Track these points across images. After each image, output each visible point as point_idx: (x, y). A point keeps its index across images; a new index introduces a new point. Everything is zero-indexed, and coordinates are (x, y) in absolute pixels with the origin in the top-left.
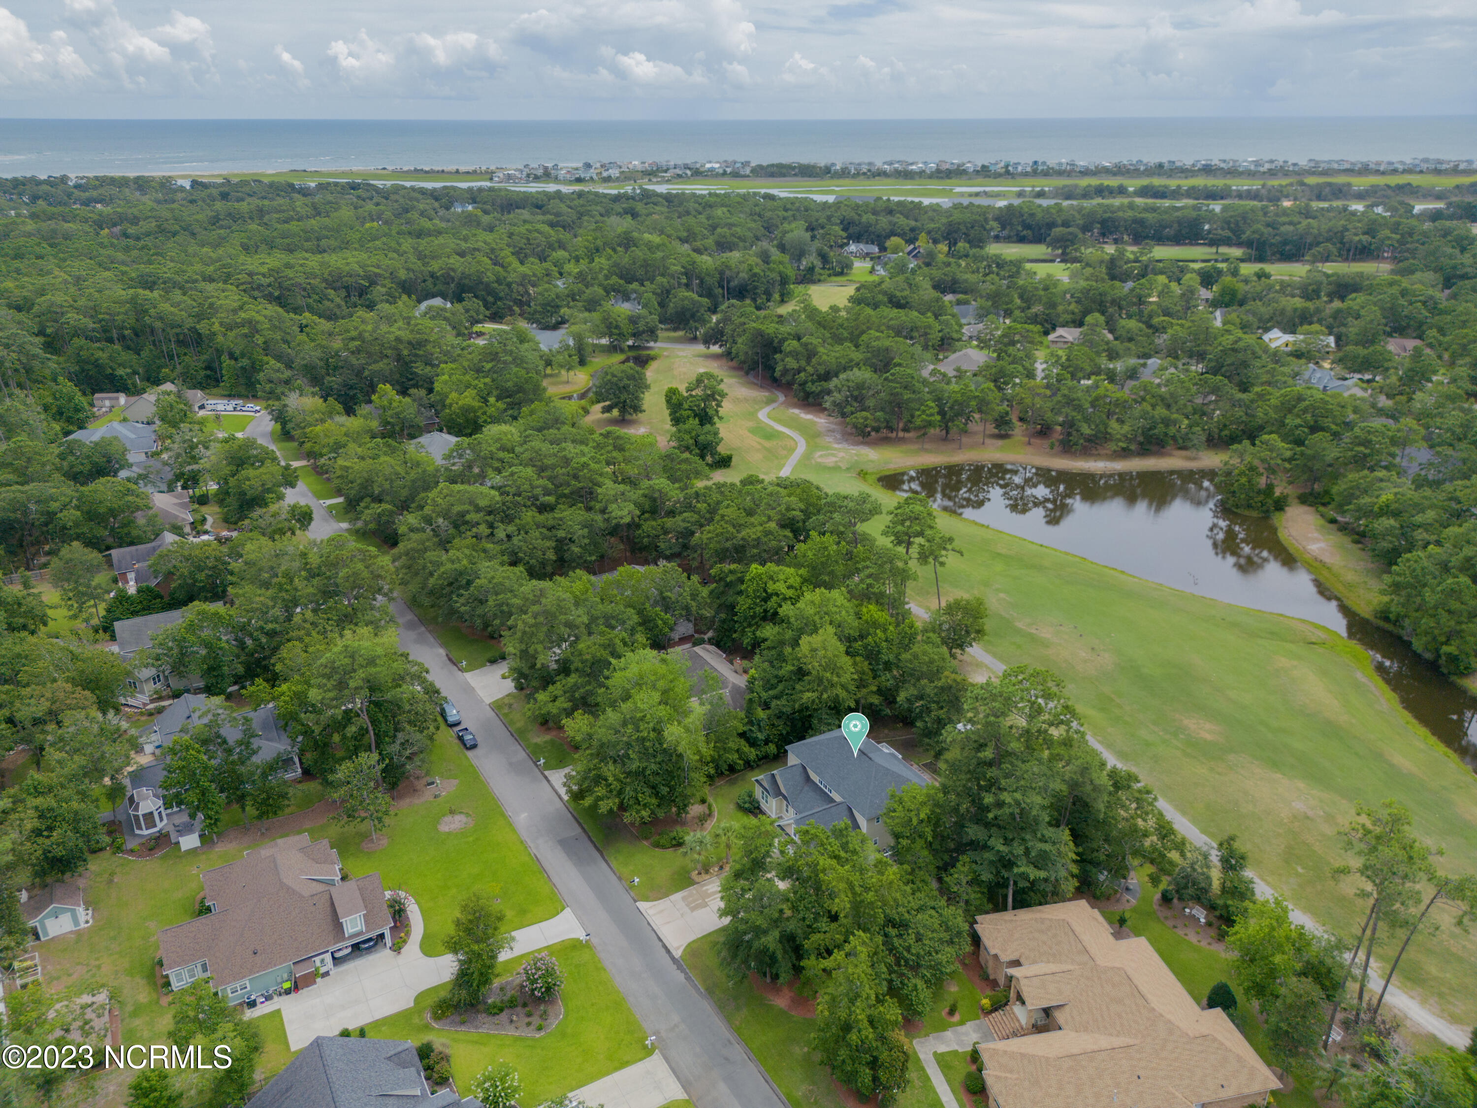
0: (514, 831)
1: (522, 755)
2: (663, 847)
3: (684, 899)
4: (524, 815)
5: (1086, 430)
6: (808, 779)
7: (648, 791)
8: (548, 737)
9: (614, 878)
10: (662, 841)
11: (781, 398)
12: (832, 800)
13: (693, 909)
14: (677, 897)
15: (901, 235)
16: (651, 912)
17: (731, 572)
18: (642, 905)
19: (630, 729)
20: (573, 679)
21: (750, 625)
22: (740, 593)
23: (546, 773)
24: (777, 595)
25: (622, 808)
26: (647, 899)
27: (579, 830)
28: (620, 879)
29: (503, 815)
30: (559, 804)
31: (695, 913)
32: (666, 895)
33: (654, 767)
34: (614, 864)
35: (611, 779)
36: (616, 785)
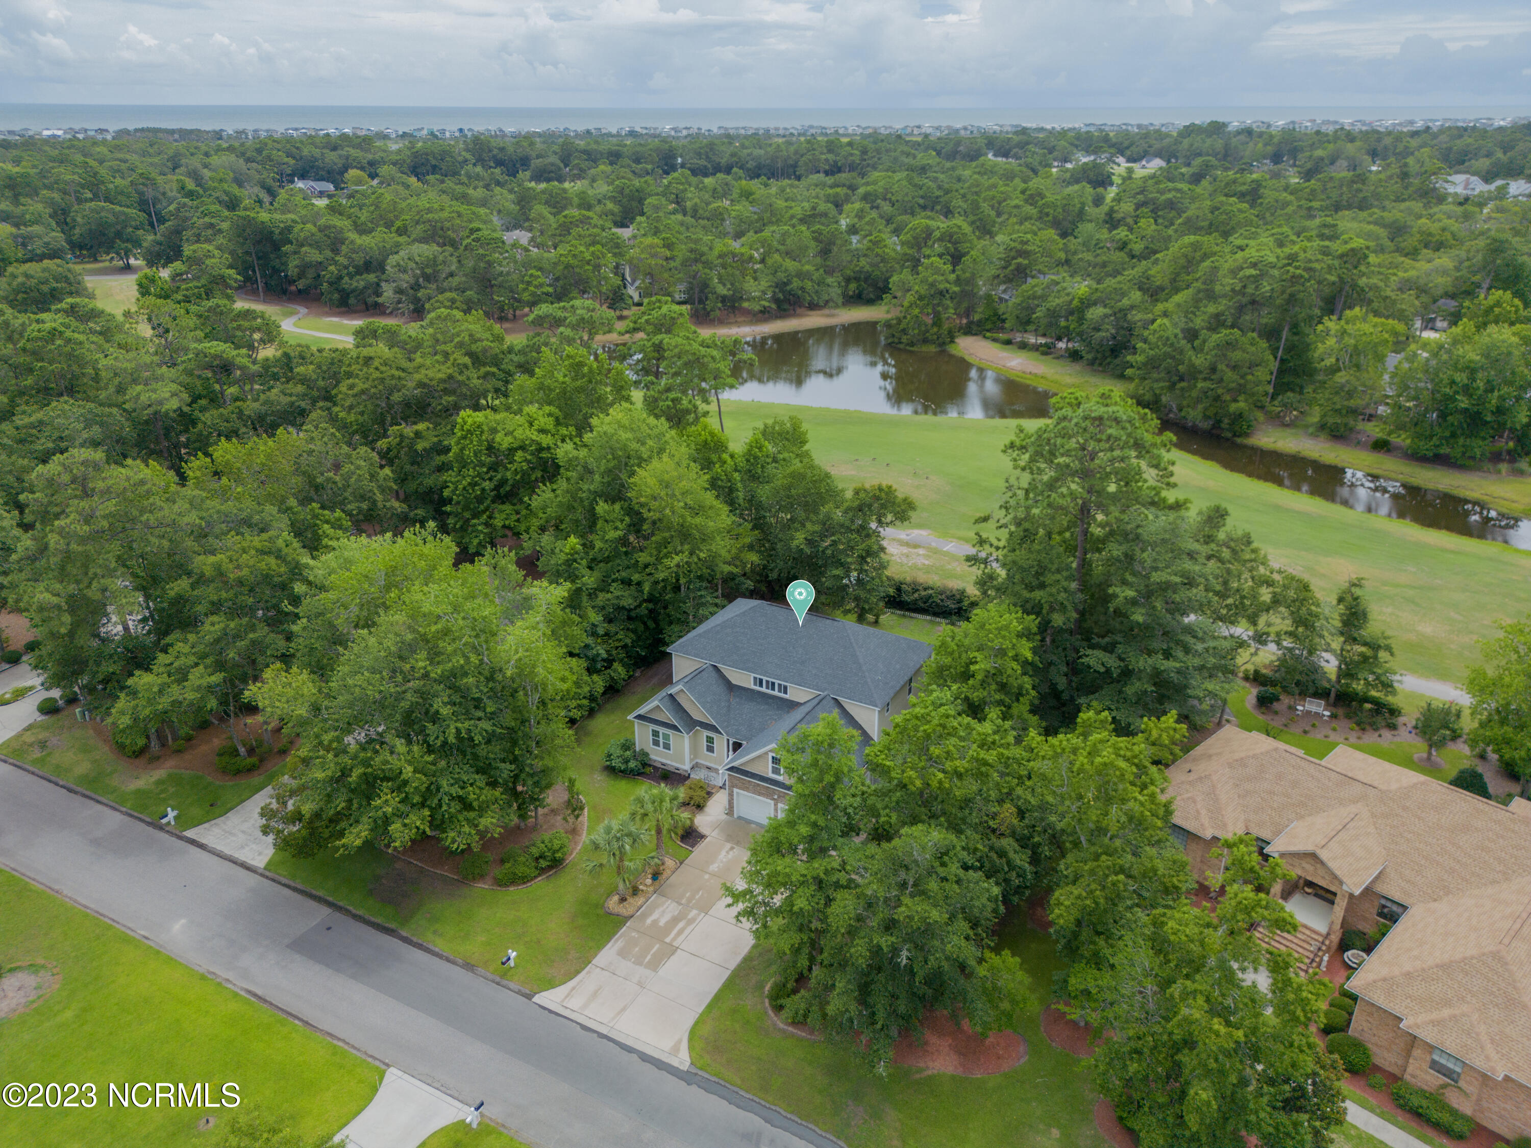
0: (171, 961)
1: (113, 819)
2: (524, 880)
3: (622, 953)
4: (178, 926)
5: (722, 290)
6: (731, 687)
7: (481, 780)
8: (159, 774)
9: (457, 972)
10: (521, 870)
11: (303, 310)
12: (793, 705)
13: (655, 965)
14: (608, 954)
15: (362, 169)
16: (575, 1003)
17: (418, 434)
18: (549, 998)
19: (420, 661)
20: (213, 626)
21: (476, 515)
22: (443, 468)
23: (189, 834)
24: (522, 448)
25: (439, 823)
26: (551, 984)
27: (325, 911)
28: (468, 966)
29: (127, 940)
30: (252, 880)
31: (662, 972)
32: (584, 961)
33: (486, 725)
34: (440, 945)
35: (408, 772)
36: (418, 782)
